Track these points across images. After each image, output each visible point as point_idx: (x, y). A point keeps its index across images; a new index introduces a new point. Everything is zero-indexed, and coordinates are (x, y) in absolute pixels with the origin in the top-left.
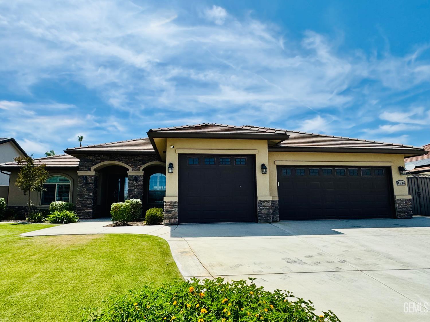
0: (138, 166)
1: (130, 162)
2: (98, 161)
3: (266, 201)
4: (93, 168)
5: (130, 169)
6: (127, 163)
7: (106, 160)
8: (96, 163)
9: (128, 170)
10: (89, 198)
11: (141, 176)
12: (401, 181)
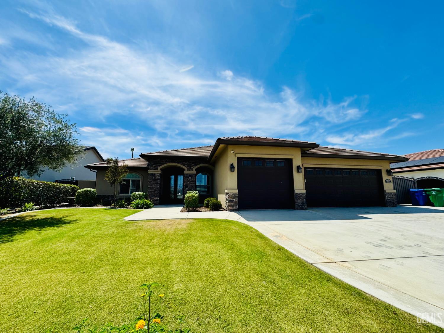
0: (192, 167)
1: (186, 164)
2: (163, 163)
3: (301, 193)
4: (159, 168)
5: (186, 169)
6: (184, 165)
7: (169, 162)
8: (162, 164)
9: (185, 170)
10: (157, 190)
11: (194, 174)
12: (389, 180)
